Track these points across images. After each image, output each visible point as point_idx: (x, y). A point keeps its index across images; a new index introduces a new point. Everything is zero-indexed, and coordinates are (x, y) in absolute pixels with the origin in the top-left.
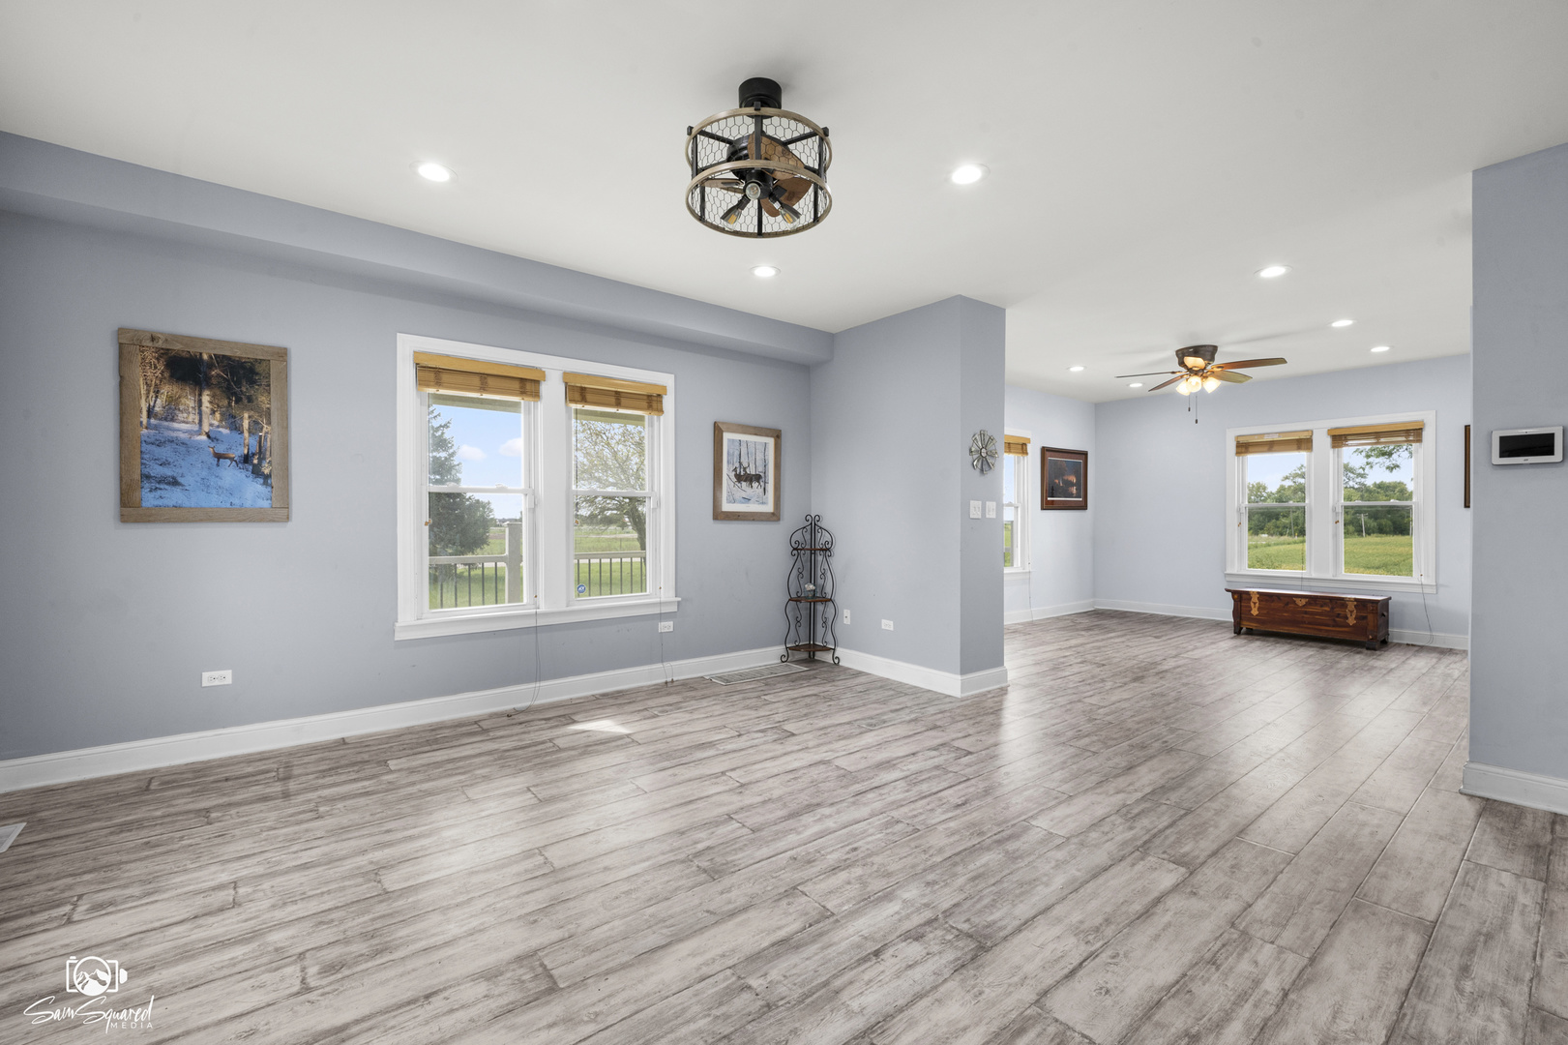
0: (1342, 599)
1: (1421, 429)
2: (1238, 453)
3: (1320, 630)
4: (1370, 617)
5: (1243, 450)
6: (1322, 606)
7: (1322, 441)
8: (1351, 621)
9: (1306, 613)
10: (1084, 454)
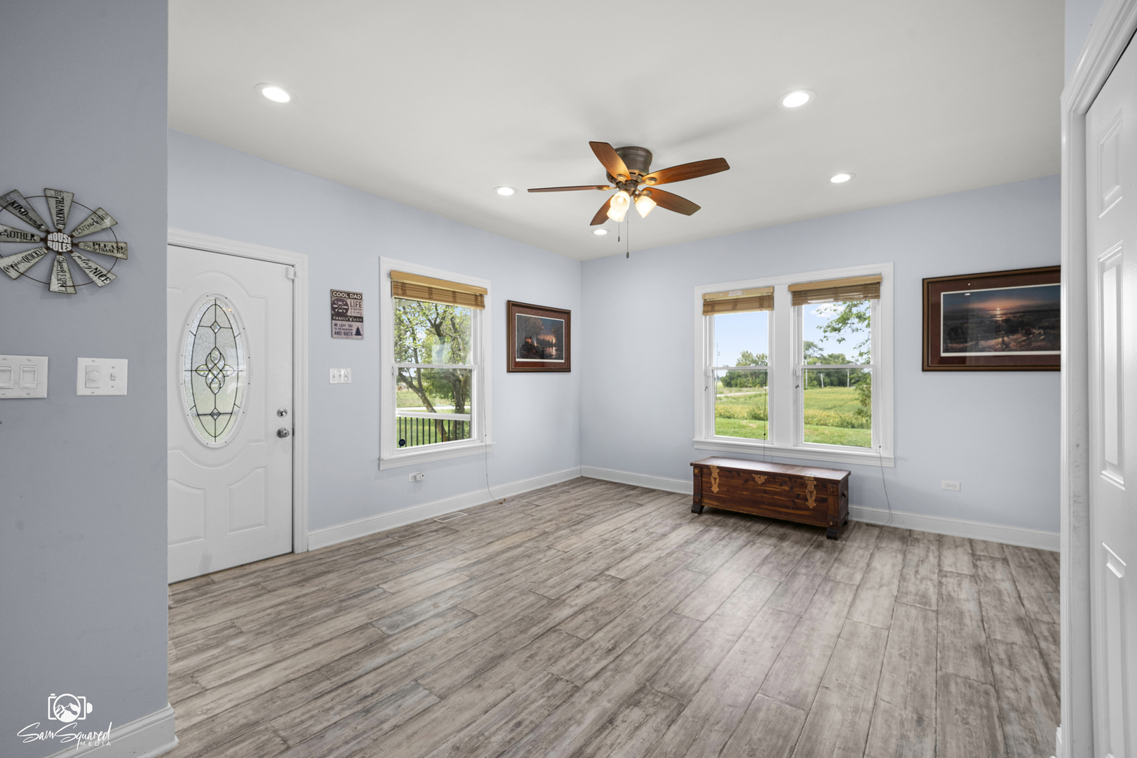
0: (802, 477)
1: (879, 283)
2: (705, 312)
3: (780, 513)
4: (831, 500)
5: (710, 308)
6: (781, 485)
7: (783, 298)
8: (811, 503)
9: (765, 492)
10: (567, 314)
